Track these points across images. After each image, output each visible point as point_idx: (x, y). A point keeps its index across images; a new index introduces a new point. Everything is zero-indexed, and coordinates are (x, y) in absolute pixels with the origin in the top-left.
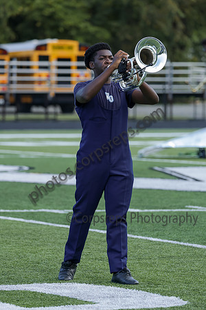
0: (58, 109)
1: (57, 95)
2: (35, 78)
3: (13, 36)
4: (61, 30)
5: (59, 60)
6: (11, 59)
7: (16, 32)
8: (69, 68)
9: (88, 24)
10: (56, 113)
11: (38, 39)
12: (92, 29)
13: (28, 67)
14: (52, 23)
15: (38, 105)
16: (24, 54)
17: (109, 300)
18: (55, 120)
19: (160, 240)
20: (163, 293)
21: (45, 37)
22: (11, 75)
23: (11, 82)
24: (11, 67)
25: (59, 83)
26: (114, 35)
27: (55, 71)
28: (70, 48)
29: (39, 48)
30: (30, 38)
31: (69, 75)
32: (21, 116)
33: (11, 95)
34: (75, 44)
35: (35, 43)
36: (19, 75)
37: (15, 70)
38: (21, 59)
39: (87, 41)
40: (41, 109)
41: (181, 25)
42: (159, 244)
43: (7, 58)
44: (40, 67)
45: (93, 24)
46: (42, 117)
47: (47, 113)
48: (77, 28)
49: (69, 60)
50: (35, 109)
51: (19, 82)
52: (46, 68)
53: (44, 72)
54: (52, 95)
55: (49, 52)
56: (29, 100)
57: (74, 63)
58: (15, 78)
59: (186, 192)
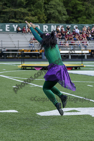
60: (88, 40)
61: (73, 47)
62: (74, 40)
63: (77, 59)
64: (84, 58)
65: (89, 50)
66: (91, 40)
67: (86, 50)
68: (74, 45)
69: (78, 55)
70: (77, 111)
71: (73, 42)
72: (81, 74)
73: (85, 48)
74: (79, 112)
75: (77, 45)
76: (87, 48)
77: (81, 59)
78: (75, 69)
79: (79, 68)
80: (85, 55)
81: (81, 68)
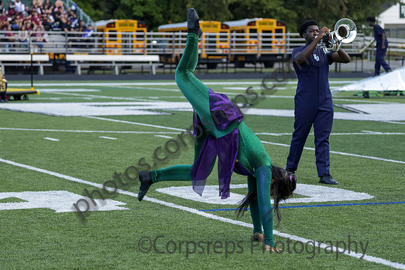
0: (263, 65)
1: (262, 55)
2: (248, 44)
3: (232, 16)
4: (264, 12)
5: (264, 32)
6: (232, 32)
7: (234, 14)
8: (270, 37)
9: (282, 8)
10: (261, 68)
11: (249, 18)
12: (285, 11)
13: (243, 37)
14: (258, 8)
15: (249, 62)
16: (240, 28)
17: (319, 195)
18: (261, 72)
19: (348, 154)
20: (356, 191)
21: (253, 17)
22: (232, 42)
23: (232, 47)
24: (232, 37)
25: (263, 47)
26: (299, 15)
27: (261, 39)
28: (271, 24)
29: (250, 24)
30: (244, 18)
31: (270, 42)
32: (238, 70)
33: (232, 55)
34: (274, 21)
35: (247, 21)
36: (237, 42)
37: (234, 39)
38: (238, 32)
39: (281, 19)
40: (251, 65)
41: (345, 8)
42: (347, 156)
43: (228, 30)
44: (251, 37)
45: (286, 8)
46: (253, 70)
47: (255, 68)
48: (275, 11)
49: (270, 32)
50: (246, 65)
51: (237, 47)
52: (256, 37)
53: (253, 40)
54: (259, 55)
55: (257, 27)
56: (243, 59)
57: (273, 34)
58: (234, 44)
59: (360, 121)
60: (47, 30)
61: (10, 46)
62: (12, 29)
63: (21, 75)
64: (37, 74)
65: (49, 54)
66: (54, 29)
67: (41, 54)
68: (13, 41)
69: (23, 66)
70: (21, 200)
71: (9, 35)
72: (29, 110)
73: (39, 49)
74: (24, 201)
75: (20, 41)
76: (43, 49)
77: (30, 76)
78: (15, 100)
79: (25, 96)
80: (39, 67)
81: (29, 96)
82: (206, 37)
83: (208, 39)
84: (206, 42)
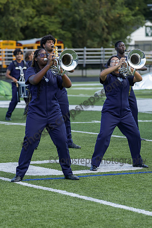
6: (24, 48)
7: (24, 35)
16: (30, 46)
29: (37, 42)
35: (35, 40)
41: (106, 30)
45: (63, 30)
82: (5, 52)
83: (7, 54)
84: (5, 56)
